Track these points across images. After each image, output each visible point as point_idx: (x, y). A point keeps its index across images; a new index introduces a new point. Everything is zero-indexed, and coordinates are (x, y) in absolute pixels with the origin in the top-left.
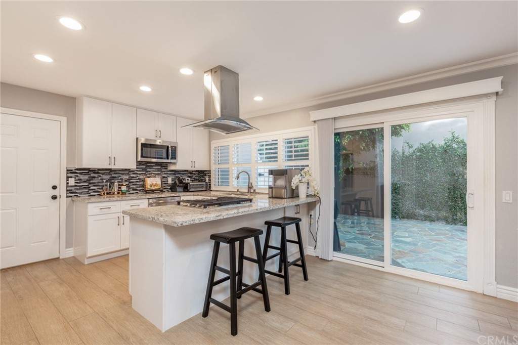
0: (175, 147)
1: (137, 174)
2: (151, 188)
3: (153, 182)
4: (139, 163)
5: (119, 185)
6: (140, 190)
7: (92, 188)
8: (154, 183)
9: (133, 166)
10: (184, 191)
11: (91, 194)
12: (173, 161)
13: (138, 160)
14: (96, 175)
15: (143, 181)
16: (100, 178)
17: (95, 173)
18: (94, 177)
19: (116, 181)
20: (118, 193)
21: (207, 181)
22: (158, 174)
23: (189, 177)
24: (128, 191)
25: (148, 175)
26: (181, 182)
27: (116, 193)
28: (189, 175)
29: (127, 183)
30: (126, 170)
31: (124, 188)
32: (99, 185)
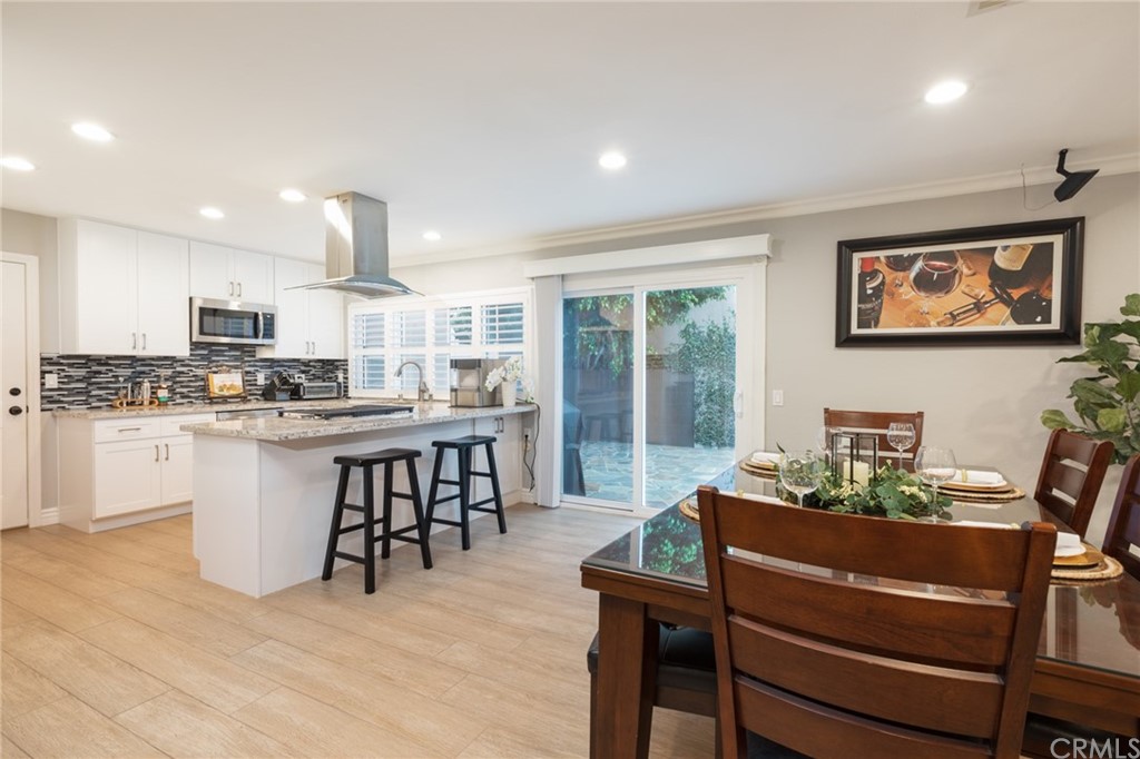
0: (272, 316)
1: (190, 366)
2: (222, 393)
3: (226, 381)
4: (195, 345)
5: (152, 388)
6: (197, 398)
7: (94, 393)
8: (228, 384)
9: (183, 351)
10: (292, 399)
11: (94, 404)
12: (266, 341)
13: (194, 340)
14: (103, 369)
15: (203, 379)
16: (110, 374)
17: (100, 364)
18: (100, 373)
19: (146, 380)
20: (151, 403)
21: (341, 379)
22: (236, 367)
23: (303, 372)
24: (171, 399)
25: (214, 369)
26: (284, 381)
27: (146, 403)
28: (303, 368)
29: (170, 384)
30: (166, 358)
31: (163, 394)
32: (110, 388)
